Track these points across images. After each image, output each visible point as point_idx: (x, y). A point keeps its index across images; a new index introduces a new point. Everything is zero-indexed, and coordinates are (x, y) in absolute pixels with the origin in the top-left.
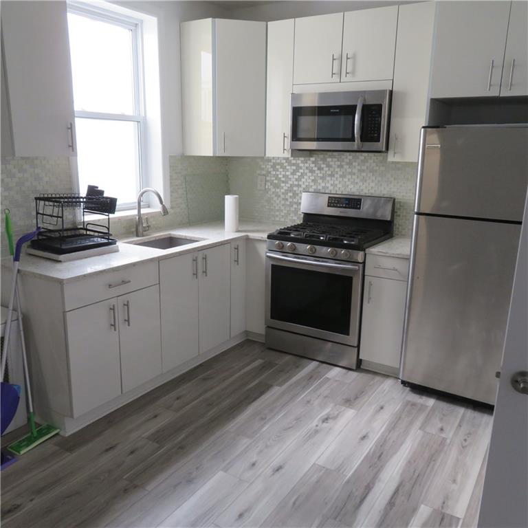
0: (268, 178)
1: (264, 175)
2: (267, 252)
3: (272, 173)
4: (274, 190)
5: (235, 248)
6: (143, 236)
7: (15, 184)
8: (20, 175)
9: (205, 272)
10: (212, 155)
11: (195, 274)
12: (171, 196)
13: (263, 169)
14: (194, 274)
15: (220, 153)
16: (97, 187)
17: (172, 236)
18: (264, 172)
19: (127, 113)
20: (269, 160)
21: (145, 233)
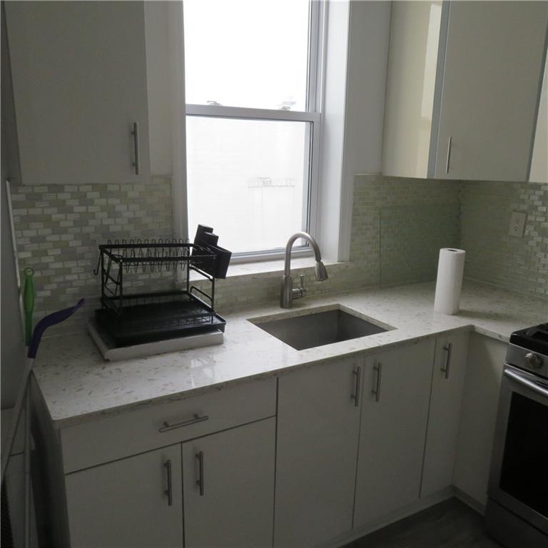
0: (531, 218)
1: (523, 212)
2: (505, 367)
3: (539, 209)
4: (540, 239)
5: (445, 348)
6: (291, 306)
7: (72, 224)
8: (83, 209)
9: (376, 393)
10: (426, 177)
11: (355, 397)
12: (352, 240)
13: (523, 201)
14: (352, 396)
15: (441, 175)
16: (211, 230)
17: (341, 309)
18: (525, 207)
19: (293, 109)
20: (537, 186)
21: (295, 301)
